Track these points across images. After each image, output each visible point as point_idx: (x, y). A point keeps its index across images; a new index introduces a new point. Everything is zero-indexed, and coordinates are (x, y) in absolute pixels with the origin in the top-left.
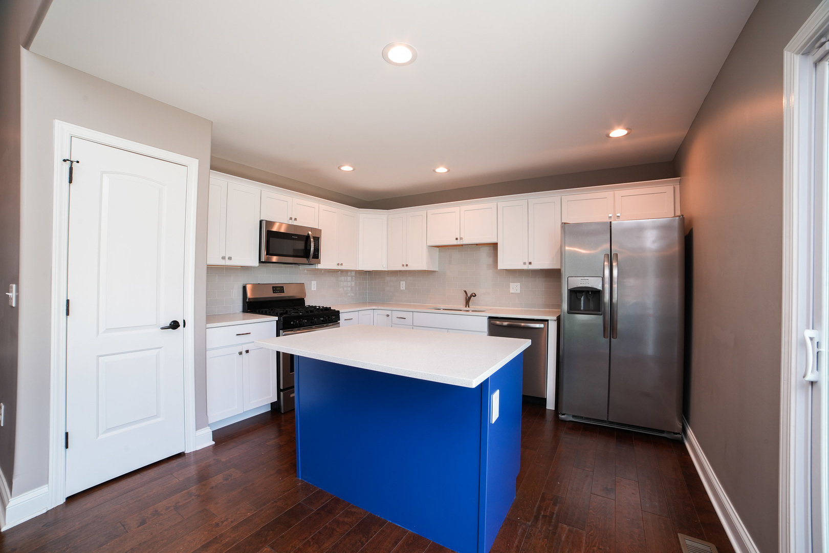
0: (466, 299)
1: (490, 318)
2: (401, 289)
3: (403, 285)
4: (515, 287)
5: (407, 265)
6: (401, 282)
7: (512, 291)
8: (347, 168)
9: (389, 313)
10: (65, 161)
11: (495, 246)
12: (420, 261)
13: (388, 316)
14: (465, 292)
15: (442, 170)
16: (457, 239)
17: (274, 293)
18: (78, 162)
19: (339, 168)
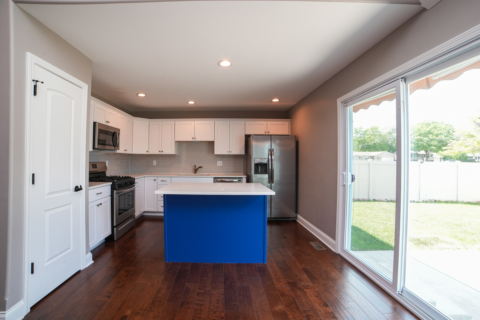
0: (195, 170)
1: (214, 178)
2: (154, 165)
3: (155, 163)
4: (220, 163)
5: (162, 151)
6: (154, 161)
7: (218, 165)
8: (142, 95)
9: (155, 178)
10: (34, 81)
11: (213, 143)
12: (170, 149)
13: (155, 180)
14: (195, 166)
15: (191, 103)
16: (193, 138)
17: (93, 168)
18: (42, 83)
19: (137, 94)
